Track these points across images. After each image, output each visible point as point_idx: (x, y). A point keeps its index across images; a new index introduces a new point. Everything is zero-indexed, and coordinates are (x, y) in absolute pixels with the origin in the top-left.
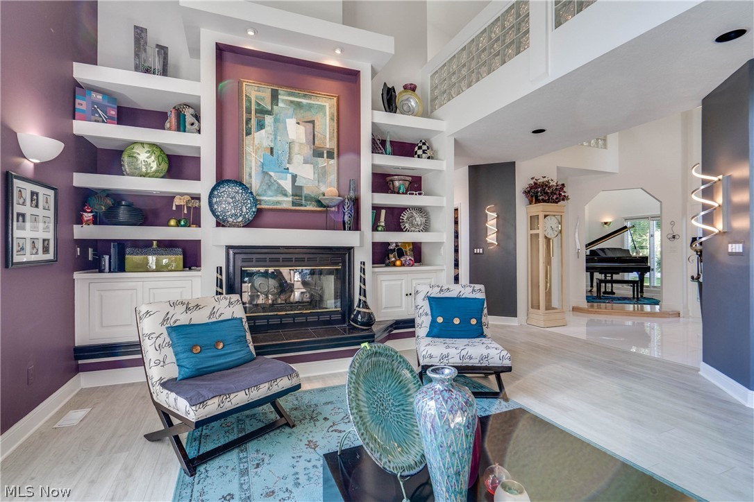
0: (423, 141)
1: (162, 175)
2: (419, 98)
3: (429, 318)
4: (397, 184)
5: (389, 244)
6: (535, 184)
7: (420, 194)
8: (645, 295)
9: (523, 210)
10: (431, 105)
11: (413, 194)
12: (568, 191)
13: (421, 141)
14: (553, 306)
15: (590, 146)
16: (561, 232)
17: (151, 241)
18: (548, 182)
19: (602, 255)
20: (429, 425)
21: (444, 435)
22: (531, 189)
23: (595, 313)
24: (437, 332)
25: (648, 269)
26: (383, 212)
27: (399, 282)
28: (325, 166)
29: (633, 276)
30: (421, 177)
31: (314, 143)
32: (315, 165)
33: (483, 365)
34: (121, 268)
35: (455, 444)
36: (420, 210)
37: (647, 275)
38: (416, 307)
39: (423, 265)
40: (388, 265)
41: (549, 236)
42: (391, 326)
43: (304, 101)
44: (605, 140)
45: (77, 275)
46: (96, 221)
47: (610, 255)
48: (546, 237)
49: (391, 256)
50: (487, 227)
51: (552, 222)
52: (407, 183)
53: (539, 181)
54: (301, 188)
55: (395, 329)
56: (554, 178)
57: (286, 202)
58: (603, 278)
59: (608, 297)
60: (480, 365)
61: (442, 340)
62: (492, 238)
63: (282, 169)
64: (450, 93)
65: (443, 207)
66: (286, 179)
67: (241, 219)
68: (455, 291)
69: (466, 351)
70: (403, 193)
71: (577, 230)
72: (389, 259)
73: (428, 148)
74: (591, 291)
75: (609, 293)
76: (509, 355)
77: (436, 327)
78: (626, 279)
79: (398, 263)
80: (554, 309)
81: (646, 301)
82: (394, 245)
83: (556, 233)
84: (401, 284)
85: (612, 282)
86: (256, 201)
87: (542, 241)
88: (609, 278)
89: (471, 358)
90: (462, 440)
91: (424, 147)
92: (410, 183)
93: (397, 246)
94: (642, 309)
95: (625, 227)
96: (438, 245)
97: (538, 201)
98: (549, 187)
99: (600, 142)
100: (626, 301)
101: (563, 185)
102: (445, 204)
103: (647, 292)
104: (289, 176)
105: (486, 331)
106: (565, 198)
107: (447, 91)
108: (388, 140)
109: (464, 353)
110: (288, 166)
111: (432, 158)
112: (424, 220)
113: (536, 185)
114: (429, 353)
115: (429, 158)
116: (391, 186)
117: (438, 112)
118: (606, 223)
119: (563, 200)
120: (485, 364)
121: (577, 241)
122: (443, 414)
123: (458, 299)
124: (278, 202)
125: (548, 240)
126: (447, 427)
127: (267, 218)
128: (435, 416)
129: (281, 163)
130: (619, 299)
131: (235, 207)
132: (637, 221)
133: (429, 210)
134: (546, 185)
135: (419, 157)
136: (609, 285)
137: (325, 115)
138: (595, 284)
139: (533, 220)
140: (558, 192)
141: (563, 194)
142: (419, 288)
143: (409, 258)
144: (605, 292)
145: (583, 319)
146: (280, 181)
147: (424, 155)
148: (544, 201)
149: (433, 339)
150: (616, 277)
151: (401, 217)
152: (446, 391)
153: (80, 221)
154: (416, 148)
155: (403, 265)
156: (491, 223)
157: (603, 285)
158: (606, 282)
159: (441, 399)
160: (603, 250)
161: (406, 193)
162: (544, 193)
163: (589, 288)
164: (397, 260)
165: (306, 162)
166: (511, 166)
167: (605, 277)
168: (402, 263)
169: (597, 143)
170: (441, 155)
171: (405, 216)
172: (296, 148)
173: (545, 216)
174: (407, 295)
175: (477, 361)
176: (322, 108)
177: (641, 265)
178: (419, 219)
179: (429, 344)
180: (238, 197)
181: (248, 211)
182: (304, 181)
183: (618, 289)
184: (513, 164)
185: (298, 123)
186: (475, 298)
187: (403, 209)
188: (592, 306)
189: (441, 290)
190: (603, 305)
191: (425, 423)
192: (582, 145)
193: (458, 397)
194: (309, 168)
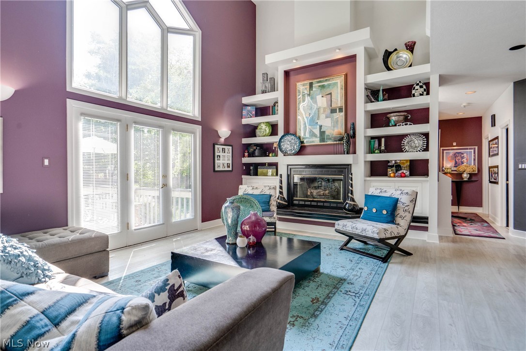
1: (269, 134)
5: (388, 162)
11: (401, 125)
13: (416, 83)
17: (266, 163)
26: (383, 140)
28: (338, 118)
31: (331, 106)
32: (332, 118)
34: (256, 174)
36: (419, 135)
43: (326, 83)
45: (243, 176)
46: (249, 156)
49: (389, 170)
54: (324, 132)
57: (317, 141)
63: (314, 124)
66: (316, 128)
67: (293, 151)
70: (393, 126)
72: (387, 172)
79: (392, 175)
86: (302, 142)
91: (417, 88)
92: (405, 116)
93: (395, 163)
104: (318, 127)
108: (381, 90)
110: (318, 121)
112: (422, 142)
124: (313, 142)
127: (308, 150)
129: (314, 120)
131: (291, 146)
135: (413, 95)
137: (338, 88)
146: (313, 130)
151: (402, 142)
153: (244, 156)
155: (395, 177)
161: (395, 126)
164: (391, 173)
165: (327, 117)
168: (398, 175)
171: (405, 141)
172: (322, 111)
176: (336, 84)
178: (416, 142)
180: (293, 141)
181: (297, 147)
182: (326, 128)
185: (323, 97)
189: (381, 192)
194: (329, 120)
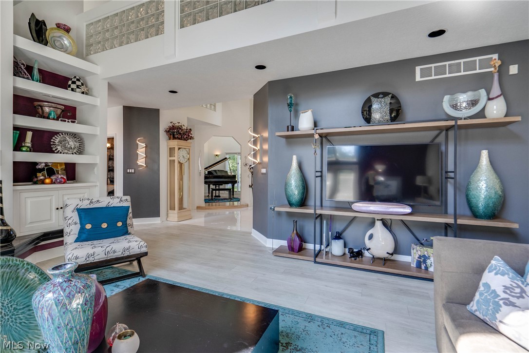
0: (78, 78)
2: (72, 40)
3: (79, 226)
4: (47, 109)
5: (36, 164)
6: (173, 126)
7: (74, 122)
8: (235, 196)
9: (164, 143)
10: (87, 49)
11: (65, 121)
12: (194, 134)
13: (75, 77)
14: (184, 207)
15: (207, 108)
16: (189, 159)
18: (181, 126)
19: (215, 174)
20: (46, 314)
21: (62, 317)
22: (170, 129)
23: (209, 209)
24: (84, 237)
25: (236, 182)
26: (29, 133)
27: (49, 198)
29: (229, 186)
30: (76, 108)
33: (125, 255)
35: (72, 321)
36: (74, 135)
37: (236, 185)
38: (65, 218)
39: (76, 182)
40: (35, 183)
41: (181, 162)
42: (38, 238)
44: (215, 106)
47: (219, 174)
48: (179, 162)
49: (38, 174)
50: (138, 154)
51: (183, 153)
52: (59, 111)
53: (176, 125)
55: (43, 240)
56: (185, 125)
58: (215, 188)
59: (217, 199)
60: (122, 256)
61: (90, 242)
62: (141, 162)
64: (104, 45)
65: (97, 135)
68: (106, 201)
69: (111, 247)
70: (53, 119)
71: (199, 159)
72: (37, 177)
73: (82, 84)
74: (208, 196)
75: (217, 196)
76: (146, 244)
77: (85, 233)
78: (226, 188)
79: (47, 181)
80: (184, 209)
81: (235, 200)
82: (44, 164)
83: (186, 160)
84: (51, 200)
85: (219, 190)
87: (176, 165)
88: (217, 188)
89: (114, 252)
90: (79, 316)
91: (78, 83)
92: (63, 111)
93: (46, 166)
94: (233, 204)
95: (226, 158)
96: (91, 166)
97: (174, 138)
98: (182, 130)
99: (213, 107)
100: (226, 201)
101: (190, 129)
102: (98, 133)
103: (236, 194)
105: (130, 229)
106: (191, 138)
107: (102, 43)
108: (36, 67)
109: (109, 249)
111: (87, 94)
112: (78, 144)
113: (173, 128)
114: (75, 255)
115: (83, 93)
116: (40, 110)
117: (92, 57)
118: (217, 155)
119: (190, 139)
120: (127, 254)
121: (200, 165)
122: (60, 301)
123: (107, 208)
125: (181, 164)
126: (64, 310)
128: (52, 305)
130: (222, 200)
132: (232, 155)
133: (83, 136)
134: (180, 129)
135: (72, 90)
136: (217, 192)
138: (210, 192)
139: (171, 151)
140: (187, 134)
141: (190, 135)
142: (68, 202)
143: (61, 176)
144: (216, 196)
145: (203, 213)
147: (77, 90)
148: (179, 139)
149: (82, 243)
150: (221, 187)
151: (52, 140)
152: (66, 282)
154: (70, 82)
155: (52, 183)
156: (141, 151)
157: (214, 192)
158: (216, 190)
159: (60, 289)
160: (215, 171)
161: (57, 119)
162: (178, 133)
163: (208, 194)
164: (46, 178)
166: (157, 111)
167: (216, 187)
168: (52, 181)
169: (211, 107)
170: (95, 92)
171: (57, 140)
173: (179, 149)
174: (57, 209)
175: (120, 253)
177: (233, 180)
178: (72, 143)
179: (76, 248)
183: (222, 193)
184: (158, 111)
186: (122, 206)
187: (56, 133)
188: (209, 205)
189: (91, 202)
190: (214, 204)
191: (42, 313)
192: (202, 106)
193: (76, 284)
